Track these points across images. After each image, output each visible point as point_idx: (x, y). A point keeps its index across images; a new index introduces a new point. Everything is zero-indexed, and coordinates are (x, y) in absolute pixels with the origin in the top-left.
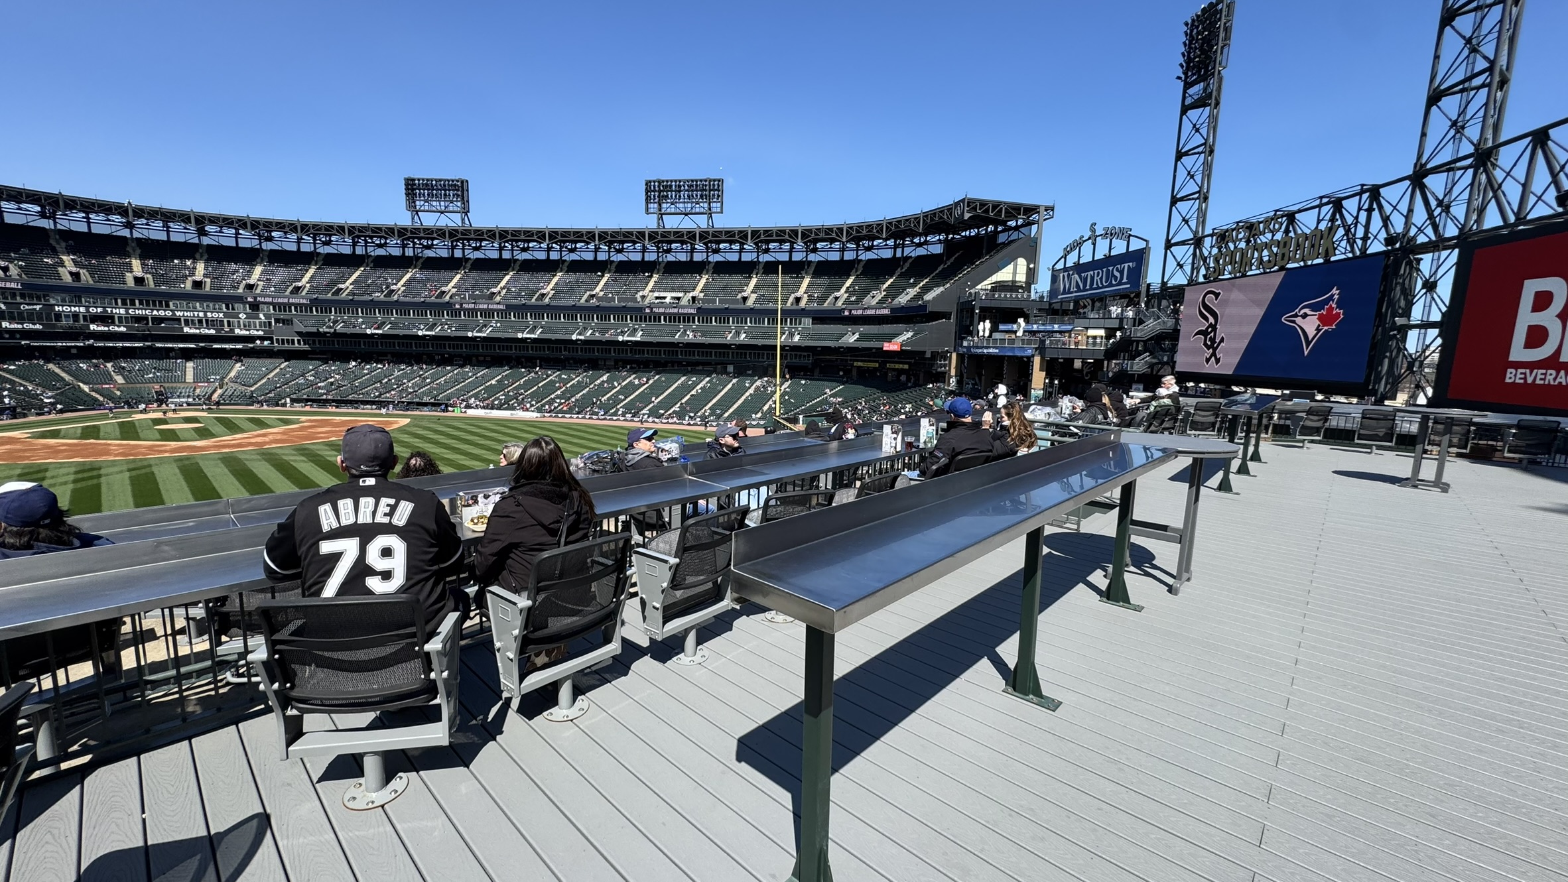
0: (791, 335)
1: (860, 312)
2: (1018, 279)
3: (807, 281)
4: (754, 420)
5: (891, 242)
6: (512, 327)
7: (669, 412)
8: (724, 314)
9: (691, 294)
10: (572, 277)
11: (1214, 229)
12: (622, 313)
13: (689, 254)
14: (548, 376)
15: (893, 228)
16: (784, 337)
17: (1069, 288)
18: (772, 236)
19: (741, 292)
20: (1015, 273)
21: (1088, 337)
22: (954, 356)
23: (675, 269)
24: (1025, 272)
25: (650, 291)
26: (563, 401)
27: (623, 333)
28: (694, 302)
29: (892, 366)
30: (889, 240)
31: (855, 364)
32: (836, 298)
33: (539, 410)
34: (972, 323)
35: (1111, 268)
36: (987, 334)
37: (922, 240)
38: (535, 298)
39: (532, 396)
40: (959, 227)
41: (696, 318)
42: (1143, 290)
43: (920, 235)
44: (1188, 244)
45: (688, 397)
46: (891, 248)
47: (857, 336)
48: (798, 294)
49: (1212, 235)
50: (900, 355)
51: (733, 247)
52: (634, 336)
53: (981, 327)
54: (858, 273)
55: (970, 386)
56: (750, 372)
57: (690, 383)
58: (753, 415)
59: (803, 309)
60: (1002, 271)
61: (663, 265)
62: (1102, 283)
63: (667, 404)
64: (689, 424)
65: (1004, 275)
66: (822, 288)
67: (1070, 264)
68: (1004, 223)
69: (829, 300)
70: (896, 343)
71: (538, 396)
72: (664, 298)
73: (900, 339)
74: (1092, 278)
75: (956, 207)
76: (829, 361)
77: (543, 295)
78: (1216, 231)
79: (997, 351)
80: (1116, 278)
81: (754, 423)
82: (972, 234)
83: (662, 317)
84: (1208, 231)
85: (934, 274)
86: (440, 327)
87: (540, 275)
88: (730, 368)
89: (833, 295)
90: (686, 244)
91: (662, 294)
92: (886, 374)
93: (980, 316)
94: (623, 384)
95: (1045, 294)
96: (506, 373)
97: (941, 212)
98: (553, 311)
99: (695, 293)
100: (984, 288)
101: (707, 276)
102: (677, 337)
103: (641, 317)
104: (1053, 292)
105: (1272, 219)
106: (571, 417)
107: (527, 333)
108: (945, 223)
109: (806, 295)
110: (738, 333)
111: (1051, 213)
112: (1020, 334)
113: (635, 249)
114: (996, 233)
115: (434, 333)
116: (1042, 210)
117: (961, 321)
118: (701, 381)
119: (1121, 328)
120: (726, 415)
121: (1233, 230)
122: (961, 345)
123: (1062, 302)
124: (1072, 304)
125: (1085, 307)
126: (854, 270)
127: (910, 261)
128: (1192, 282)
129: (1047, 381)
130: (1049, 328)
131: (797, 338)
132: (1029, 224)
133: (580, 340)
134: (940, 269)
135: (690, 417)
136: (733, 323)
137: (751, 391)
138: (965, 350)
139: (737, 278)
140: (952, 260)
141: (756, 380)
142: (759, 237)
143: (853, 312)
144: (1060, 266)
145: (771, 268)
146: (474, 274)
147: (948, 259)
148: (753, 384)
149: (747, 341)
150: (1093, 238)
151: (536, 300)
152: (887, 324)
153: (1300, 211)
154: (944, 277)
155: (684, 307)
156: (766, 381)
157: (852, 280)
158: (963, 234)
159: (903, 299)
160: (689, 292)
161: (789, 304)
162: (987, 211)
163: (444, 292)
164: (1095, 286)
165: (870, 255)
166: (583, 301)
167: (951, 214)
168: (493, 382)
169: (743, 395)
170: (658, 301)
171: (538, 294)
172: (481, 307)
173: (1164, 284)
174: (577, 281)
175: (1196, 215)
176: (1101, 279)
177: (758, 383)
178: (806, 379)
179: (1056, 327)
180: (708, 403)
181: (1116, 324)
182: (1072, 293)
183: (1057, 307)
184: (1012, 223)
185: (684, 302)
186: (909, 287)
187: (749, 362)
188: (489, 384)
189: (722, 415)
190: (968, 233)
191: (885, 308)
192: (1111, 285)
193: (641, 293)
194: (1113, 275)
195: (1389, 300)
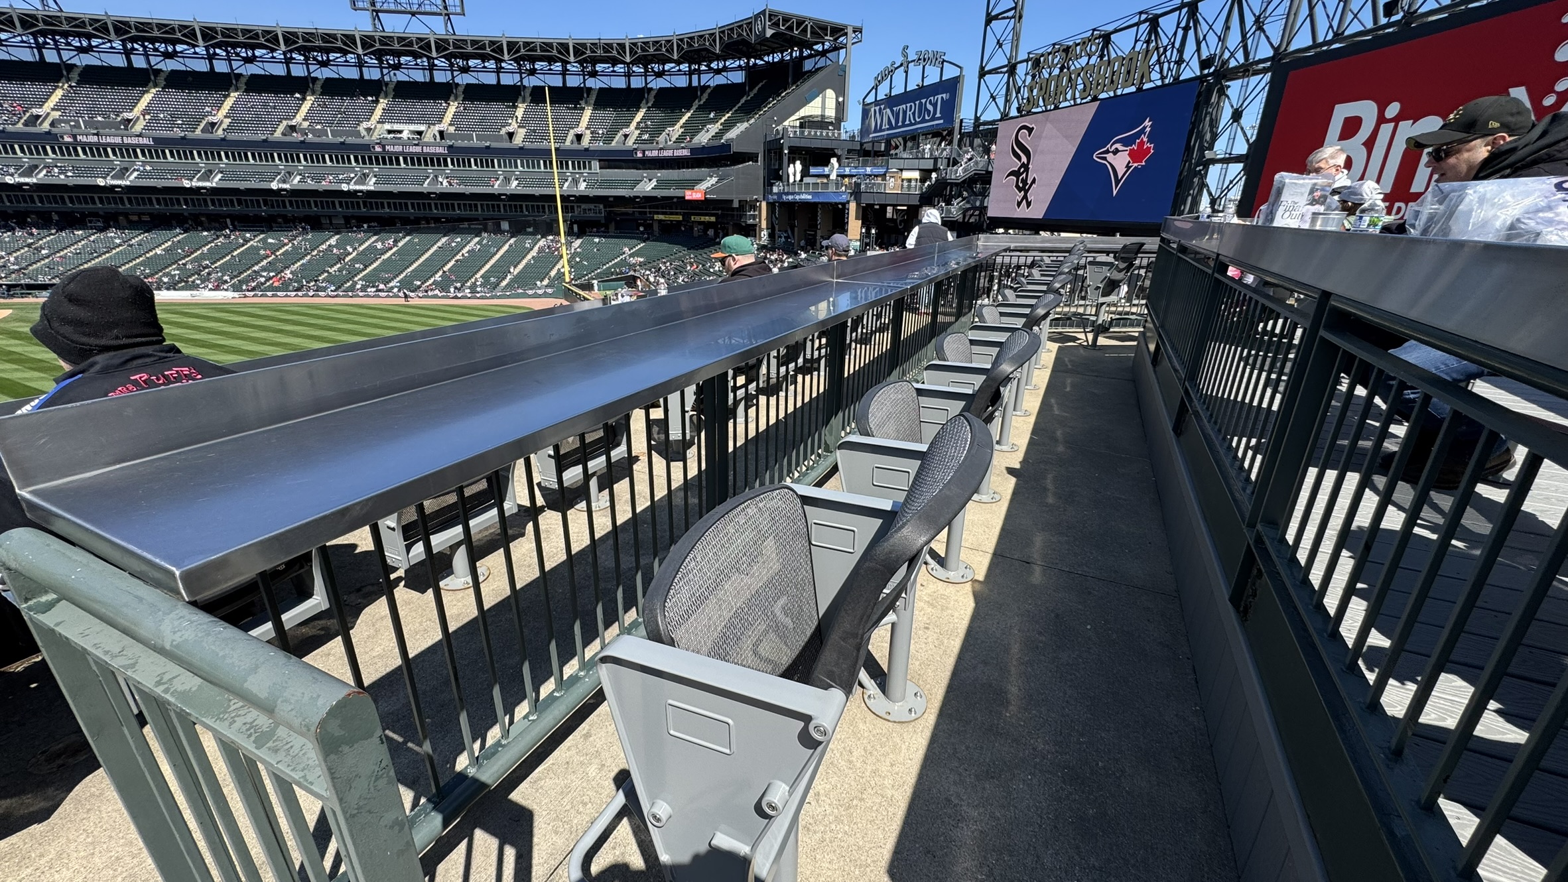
0: (576, 182)
1: (655, 154)
2: (827, 114)
3: (588, 113)
4: (539, 288)
5: (684, 67)
6: (172, 172)
7: (427, 284)
8: (486, 155)
9: (437, 128)
10: (256, 99)
11: (1029, 53)
12: (343, 152)
13: (427, 73)
14: (246, 241)
15: (685, 47)
16: (566, 184)
17: (881, 126)
18: (536, 51)
19: (504, 126)
20: (823, 107)
21: (903, 180)
22: (764, 204)
23: (407, 91)
24: (834, 107)
25: (378, 122)
26: (272, 274)
27: (348, 182)
28: (442, 137)
29: (697, 218)
30: (682, 63)
31: (656, 217)
32: (626, 136)
33: (236, 288)
34: (781, 168)
35: (923, 101)
36: (798, 178)
37: (721, 66)
38: (200, 128)
39: (223, 269)
40: (761, 51)
41: (449, 160)
42: (957, 126)
43: (718, 58)
44: (1001, 72)
45: (452, 263)
46: (685, 74)
47: (654, 183)
48: (579, 130)
49: (1027, 61)
50: (705, 205)
51: (486, 64)
52: (364, 184)
53: (791, 170)
54: (650, 105)
55: (783, 239)
56: (531, 230)
57: (453, 244)
58: (538, 283)
59: (587, 150)
60: (810, 105)
61: (392, 86)
62: (914, 119)
63: (425, 273)
64: (456, 297)
65: (812, 109)
66: (608, 123)
67: (881, 96)
68: (810, 46)
69: (617, 138)
70: (699, 191)
71: (235, 269)
72: (400, 132)
73: (704, 186)
74: (905, 113)
75: (756, 20)
76: (626, 214)
77: (213, 125)
78: (1031, 56)
79: (810, 197)
80: (929, 112)
81: (540, 292)
82: (776, 60)
83: (401, 158)
84: (1022, 56)
85: (736, 108)
86: (44, 172)
87: (202, 95)
88: (505, 225)
89: (621, 132)
90: (421, 58)
91: (396, 127)
92: (692, 228)
93: (789, 158)
94: (361, 249)
95: (856, 132)
96: (178, 238)
97: (740, 27)
98: (236, 148)
99: (443, 126)
100: (792, 124)
101: (456, 104)
102: (425, 185)
103: (370, 158)
104: (864, 131)
105: (1090, 40)
106: (287, 296)
107: (199, 180)
108: (745, 42)
109: (588, 132)
110: (507, 180)
111: (859, 36)
112: (833, 176)
113: (346, 61)
114: (802, 59)
115: (35, 180)
116: (850, 30)
117: (769, 165)
118: (469, 242)
119: (936, 169)
120: (504, 283)
121: (1049, 54)
122: (771, 192)
123: (873, 142)
124: (883, 145)
125: (897, 147)
126: (644, 101)
127: (709, 91)
128: (1005, 117)
129: (864, 230)
130: (861, 171)
131: (582, 186)
132: (836, 49)
133: (285, 190)
134: (743, 101)
135: (456, 288)
136: (500, 166)
137: (534, 253)
138: (775, 197)
139: (496, 107)
140: (755, 91)
141: (539, 240)
142: (518, 51)
143: (647, 153)
144: (870, 99)
145: (537, 95)
146: (86, 90)
147: (751, 89)
148: (536, 244)
149: (522, 191)
150: (905, 65)
151: (203, 131)
152: (688, 168)
153: (1116, 31)
154: (749, 110)
155: (428, 145)
156: (552, 241)
157: (642, 114)
158: (766, 59)
159: (703, 138)
160: (434, 124)
161: (568, 143)
162: (790, 28)
163: (38, 117)
164: (907, 122)
165: (661, 83)
166: (278, 134)
167: (751, 30)
168: (158, 251)
169: (523, 258)
170: (392, 135)
171: (204, 122)
172: (109, 140)
173: (977, 119)
174: (265, 106)
175: (1010, 37)
176: (914, 114)
177: (542, 243)
178: (600, 237)
179: (869, 170)
180: (479, 270)
181: (929, 165)
182: (884, 130)
183: (868, 147)
184: (819, 47)
185: (428, 138)
186: (710, 123)
187: (527, 216)
188: (151, 254)
189: (498, 284)
190: (771, 58)
191: (683, 148)
192: (924, 121)
193: (365, 125)
194: (926, 109)
195: (1198, 132)
